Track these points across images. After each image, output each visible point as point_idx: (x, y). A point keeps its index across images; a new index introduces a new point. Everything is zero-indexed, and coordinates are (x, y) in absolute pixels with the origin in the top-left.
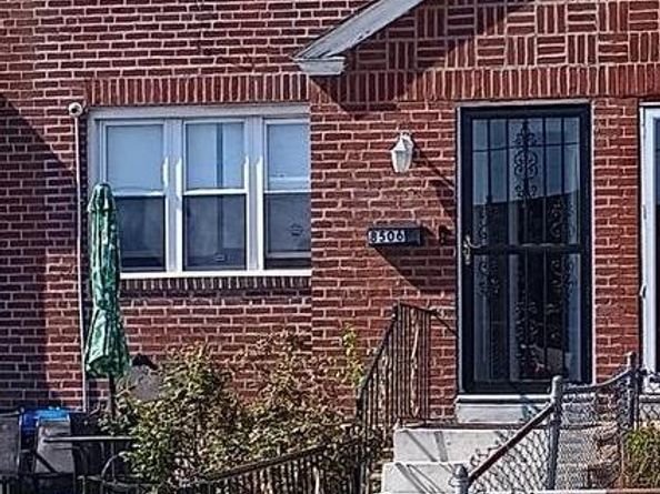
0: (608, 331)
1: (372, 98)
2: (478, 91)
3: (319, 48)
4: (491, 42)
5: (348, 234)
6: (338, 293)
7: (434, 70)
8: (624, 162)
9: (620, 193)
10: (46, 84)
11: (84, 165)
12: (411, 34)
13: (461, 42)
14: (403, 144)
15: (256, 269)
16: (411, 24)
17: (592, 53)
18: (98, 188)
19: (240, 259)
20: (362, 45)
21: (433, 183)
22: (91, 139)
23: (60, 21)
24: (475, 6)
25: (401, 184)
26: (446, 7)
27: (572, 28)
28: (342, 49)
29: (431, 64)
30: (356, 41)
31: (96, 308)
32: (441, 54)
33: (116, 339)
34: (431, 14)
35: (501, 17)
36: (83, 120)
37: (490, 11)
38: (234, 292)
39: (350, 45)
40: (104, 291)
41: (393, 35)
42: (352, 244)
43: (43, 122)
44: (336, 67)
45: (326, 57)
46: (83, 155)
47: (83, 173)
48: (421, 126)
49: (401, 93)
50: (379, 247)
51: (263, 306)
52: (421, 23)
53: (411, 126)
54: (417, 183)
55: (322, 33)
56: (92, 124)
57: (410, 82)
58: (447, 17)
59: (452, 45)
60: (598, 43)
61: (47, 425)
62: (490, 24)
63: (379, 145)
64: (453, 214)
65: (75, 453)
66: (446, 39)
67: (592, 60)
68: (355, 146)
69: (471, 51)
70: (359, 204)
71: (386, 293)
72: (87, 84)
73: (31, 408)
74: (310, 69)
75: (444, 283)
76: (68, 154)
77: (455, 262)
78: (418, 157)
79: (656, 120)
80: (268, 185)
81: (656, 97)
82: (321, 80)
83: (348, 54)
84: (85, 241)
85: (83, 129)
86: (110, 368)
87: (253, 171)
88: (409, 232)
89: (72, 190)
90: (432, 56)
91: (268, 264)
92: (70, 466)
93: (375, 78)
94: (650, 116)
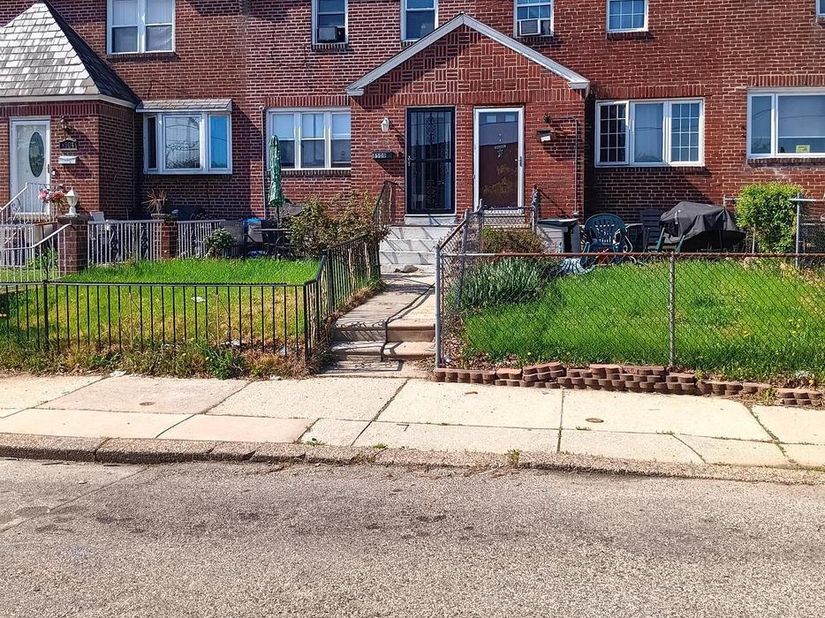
0: (461, 191)
1: (374, 104)
2: (413, 102)
3: (354, 86)
4: (418, 84)
5: (365, 155)
6: (361, 176)
7: (397, 94)
8: (468, 128)
9: (466, 140)
10: (250, 99)
11: (264, 128)
12: (388, 81)
13: (407, 84)
14: (385, 121)
15: (328, 167)
16: (388, 77)
17: (456, 87)
18: (273, 137)
19: (322, 164)
20: (371, 84)
21: (396, 136)
22: (267, 119)
23: (255, 75)
24: (413, 71)
25: (385, 136)
26: (402, 71)
27: (449, 79)
28: (362, 86)
29: (396, 92)
30: (367, 83)
31: (272, 181)
32: (399, 88)
33: (280, 193)
34: (396, 74)
35: (422, 74)
36: (264, 112)
37: (418, 72)
38: (320, 176)
39: (365, 85)
40: (275, 175)
41: (382, 81)
42: (366, 158)
43: (249, 113)
44: (361, 93)
45: (357, 89)
46: (264, 125)
47: (264, 132)
48: (392, 115)
49: (385, 102)
50: (376, 160)
51: (331, 181)
52: (392, 76)
53: (388, 115)
54: (391, 136)
55: (353, 81)
56: (267, 114)
57: (388, 98)
58: (402, 75)
60: (458, 84)
61: (252, 224)
62: (418, 77)
63: (376, 122)
64: (404, 147)
65: (263, 235)
66: (401, 82)
67: (456, 91)
68: (367, 122)
69: (411, 87)
70: (369, 144)
71: (379, 176)
72: (266, 99)
73: (245, 218)
74: (351, 94)
75: (400, 173)
76: (258, 124)
77: (404, 165)
78: (391, 126)
79: (480, 113)
80: (332, 137)
81: (480, 104)
82: (355, 98)
83: (365, 88)
84: (265, 157)
85: (265, 116)
86: (277, 203)
87: (327, 131)
88: (388, 154)
89: (260, 138)
90: (396, 89)
91: (333, 166)
92: (261, 240)
93: (375, 97)
94: (477, 112)
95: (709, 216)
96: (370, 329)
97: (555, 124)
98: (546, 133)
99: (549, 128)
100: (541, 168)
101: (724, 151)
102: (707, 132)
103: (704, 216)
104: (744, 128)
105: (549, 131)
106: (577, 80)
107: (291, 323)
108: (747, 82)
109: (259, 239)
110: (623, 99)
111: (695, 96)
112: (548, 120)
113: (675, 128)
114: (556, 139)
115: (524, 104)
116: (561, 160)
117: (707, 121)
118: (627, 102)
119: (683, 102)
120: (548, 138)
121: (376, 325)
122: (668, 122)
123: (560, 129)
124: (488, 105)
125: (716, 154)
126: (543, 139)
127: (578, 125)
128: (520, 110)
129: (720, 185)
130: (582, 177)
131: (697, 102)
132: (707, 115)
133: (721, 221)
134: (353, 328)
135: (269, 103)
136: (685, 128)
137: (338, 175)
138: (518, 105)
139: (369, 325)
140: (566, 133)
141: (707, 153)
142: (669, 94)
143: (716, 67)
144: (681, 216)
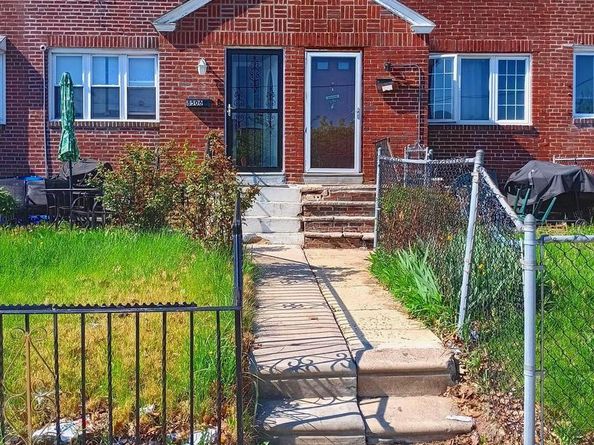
0: (290, 146)
1: (188, 42)
2: (235, 42)
3: (164, 19)
4: (241, 20)
5: (175, 102)
6: (171, 127)
7: (215, 31)
8: (299, 74)
9: (296, 87)
10: (30, 37)
11: (46, 72)
12: (205, 15)
13: (228, 20)
14: (202, 63)
15: (124, 118)
16: (205, 11)
17: (285, 26)
18: (65, 74)
19: (116, 114)
20: (184, 19)
21: (215, 81)
22: (50, 61)
23: (36, 9)
24: (234, 5)
25: (200, 81)
26: (221, 5)
27: (277, 16)
28: (174, 20)
29: (214, 29)
30: (180, 17)
31: (63, 129)
32: (218, 24)
33: (73, 144)
34: (214, 7)
35: (245, 11)
36: (46, 52)
37: (241, 7)
39: (178, 18)
40: (68, 121)
41: (197, 15)
42: (178, 106)
43: (28, 53)
44: (172, 28)
45: (168, 23)
46: (46, 68)
47: (46, 75)
48: (210, 55)
49: (200, 41)
50: (190, 107)
51: (128, 134)
52: (210, 11)
53: (205, 55)
54: (208, 80)
55: (165, 13)
56: (50, 55)
57: (205, 36)
58: (221, 9)
59: (224, 22)
60: (288, 23)
61: (32, 184)
62: (241, 12)
63: (190, 63)
64: (222, 94)
65: (47, 196)
66: (221, 18)
67: (285, 30)
68: (180, 63)
69: (232, 24)
70: (181, 89)
71: (193, 128)
72: (48, 37)
73: (22, 177)
74: (160, 28)
75: (219, 124)
76: (40, 68)
77: (223, 115)
78: (209, 70)
79: (313, 59)
80: (129, 84)
81: (312, 47)
82: (165, 34)
83: (178, 22)
84: (47, 105)
85: (46, 57)
86: (70, 157)
87: (122, 78)
88: (205, 101)
89: (40, 82)
90: (215, 26)
91: (129, 117)
92: (44, 202)
93: (189, 34)
94: (309, 56)
95: (566, 176)
96: (326, 375)
97: (396, 72)
98: (387, 81)
99: (390, 77)
100: (381, 121)
101: (551, 110)
102: (535, 90)
103: (562, 176)
104: (570, 87)
105: (390, 80)
106: (421, 24)
107: (179, 370)
108: (573, 39)
109: (42, 200)
110: (450, 52)
111: (523, 52)
112: (389, 68)
113: (501, 85)
114: (397, 88)
115: (362, 49)
116: (403, 112)
117: (535, 79)
118: (455, 55)
119: (510, 58)
120: (389, 88)
121: (338, 367)
122: (494, 79)
123: (402, 78)
124: (321, 48)
125: (544, 113)
126: (385, 88)
127: (422, 74)
128: (358, 56)
129: (548, 145)
130: (426, 132)
131: (523, 59)
132: (535, 72)
133: (578, 182)
134: (293, 373)
135: (52, 40)
136: (511, 86)
137: (135, 128)
138: (355, 49)
139: (325, 367)
140: (409, 83)
141: (535, 111)
142: (498, 48)
143: (543, 22)
144: (536, 176)
